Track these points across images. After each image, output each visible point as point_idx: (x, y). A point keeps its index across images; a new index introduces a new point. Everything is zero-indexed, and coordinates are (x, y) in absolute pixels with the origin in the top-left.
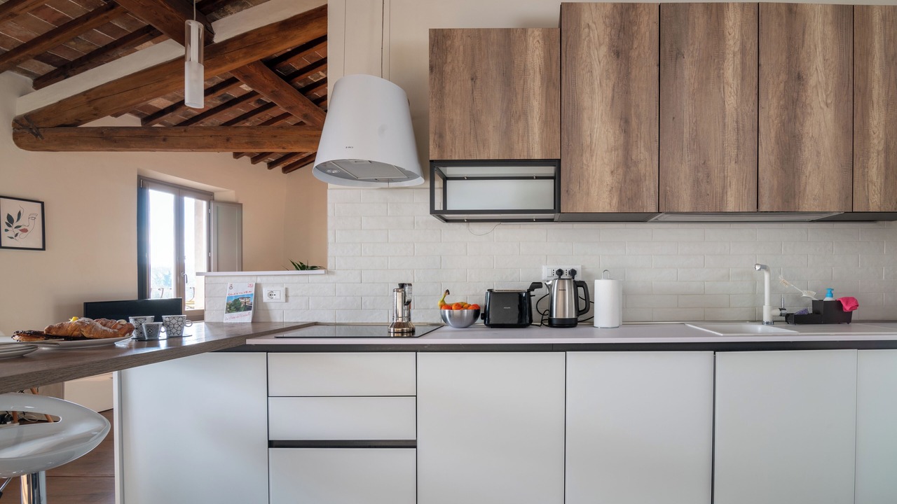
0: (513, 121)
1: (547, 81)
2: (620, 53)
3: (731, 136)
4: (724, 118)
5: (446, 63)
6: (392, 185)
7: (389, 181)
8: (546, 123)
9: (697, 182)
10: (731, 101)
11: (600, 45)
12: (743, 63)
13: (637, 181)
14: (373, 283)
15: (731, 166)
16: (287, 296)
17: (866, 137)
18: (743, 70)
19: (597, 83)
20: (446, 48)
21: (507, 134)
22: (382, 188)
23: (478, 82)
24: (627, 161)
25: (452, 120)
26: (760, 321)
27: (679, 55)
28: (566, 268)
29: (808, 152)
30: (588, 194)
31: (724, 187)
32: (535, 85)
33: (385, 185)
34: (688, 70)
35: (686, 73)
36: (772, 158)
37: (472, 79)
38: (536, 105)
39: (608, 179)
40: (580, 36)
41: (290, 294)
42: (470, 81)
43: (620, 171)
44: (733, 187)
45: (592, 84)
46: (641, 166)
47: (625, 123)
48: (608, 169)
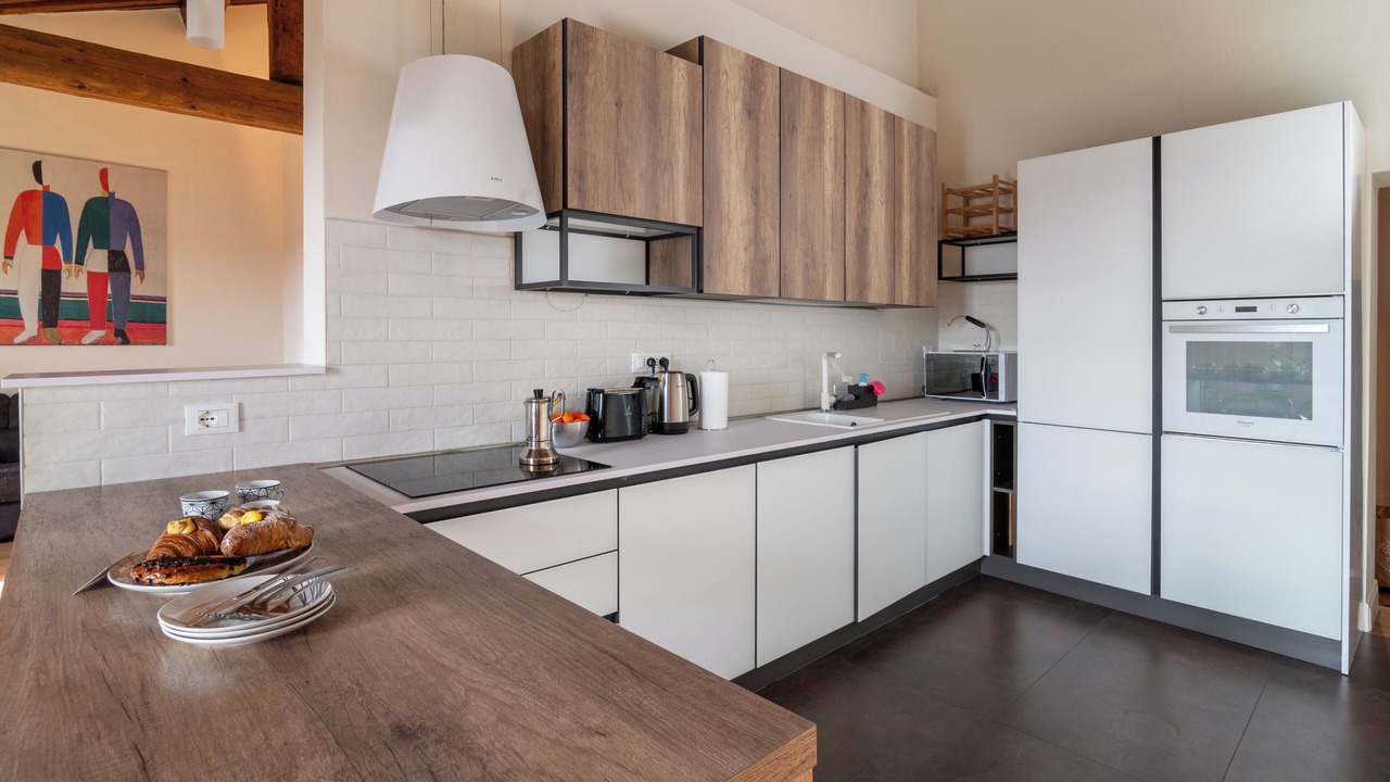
0: (659, 171)
1: (691, 128)
2: (751, 113)
3: (828, 223)
4: (824, 203)
5: (587, 73)
6: (437, 223)
7: (431, 217)
8: (689, 180)
9: (806, 268)
10: (829, 187)
11: (736, 98)
12: (836, 151)
13: (764, 262)
14: (409, 386)
15: (829, 254)
16: (241, 419)
17: (901, 238)
18: (836, 158)
19: (733, 142)
20: (588, 53)
21: (652, 186)
22: (419, 228)
23: (623, 110)
24: (756, 240)
25: (594, 156)
26: (819, 409)
27: (794, 129)
28: (657, 356)
29: (872, 247)
30: (726, 273)
31: (824, 275)
32: (680, 129)
33: (426, 222)
34: (800, 148)
35: (799, 149)
36: (853, 249)
37: (617, 105)
38: (681, 154)
39: (743, 257)
40: (719, 82)
41: (247, 414)
42: (614, 107)
43: (752, 248)
44: (830, 275)
45: (729, 142)
46: (767, 245)
47: (755, 192)
48: (742, 245)
